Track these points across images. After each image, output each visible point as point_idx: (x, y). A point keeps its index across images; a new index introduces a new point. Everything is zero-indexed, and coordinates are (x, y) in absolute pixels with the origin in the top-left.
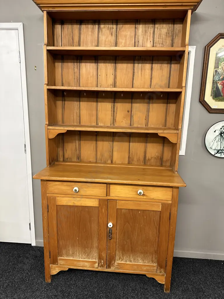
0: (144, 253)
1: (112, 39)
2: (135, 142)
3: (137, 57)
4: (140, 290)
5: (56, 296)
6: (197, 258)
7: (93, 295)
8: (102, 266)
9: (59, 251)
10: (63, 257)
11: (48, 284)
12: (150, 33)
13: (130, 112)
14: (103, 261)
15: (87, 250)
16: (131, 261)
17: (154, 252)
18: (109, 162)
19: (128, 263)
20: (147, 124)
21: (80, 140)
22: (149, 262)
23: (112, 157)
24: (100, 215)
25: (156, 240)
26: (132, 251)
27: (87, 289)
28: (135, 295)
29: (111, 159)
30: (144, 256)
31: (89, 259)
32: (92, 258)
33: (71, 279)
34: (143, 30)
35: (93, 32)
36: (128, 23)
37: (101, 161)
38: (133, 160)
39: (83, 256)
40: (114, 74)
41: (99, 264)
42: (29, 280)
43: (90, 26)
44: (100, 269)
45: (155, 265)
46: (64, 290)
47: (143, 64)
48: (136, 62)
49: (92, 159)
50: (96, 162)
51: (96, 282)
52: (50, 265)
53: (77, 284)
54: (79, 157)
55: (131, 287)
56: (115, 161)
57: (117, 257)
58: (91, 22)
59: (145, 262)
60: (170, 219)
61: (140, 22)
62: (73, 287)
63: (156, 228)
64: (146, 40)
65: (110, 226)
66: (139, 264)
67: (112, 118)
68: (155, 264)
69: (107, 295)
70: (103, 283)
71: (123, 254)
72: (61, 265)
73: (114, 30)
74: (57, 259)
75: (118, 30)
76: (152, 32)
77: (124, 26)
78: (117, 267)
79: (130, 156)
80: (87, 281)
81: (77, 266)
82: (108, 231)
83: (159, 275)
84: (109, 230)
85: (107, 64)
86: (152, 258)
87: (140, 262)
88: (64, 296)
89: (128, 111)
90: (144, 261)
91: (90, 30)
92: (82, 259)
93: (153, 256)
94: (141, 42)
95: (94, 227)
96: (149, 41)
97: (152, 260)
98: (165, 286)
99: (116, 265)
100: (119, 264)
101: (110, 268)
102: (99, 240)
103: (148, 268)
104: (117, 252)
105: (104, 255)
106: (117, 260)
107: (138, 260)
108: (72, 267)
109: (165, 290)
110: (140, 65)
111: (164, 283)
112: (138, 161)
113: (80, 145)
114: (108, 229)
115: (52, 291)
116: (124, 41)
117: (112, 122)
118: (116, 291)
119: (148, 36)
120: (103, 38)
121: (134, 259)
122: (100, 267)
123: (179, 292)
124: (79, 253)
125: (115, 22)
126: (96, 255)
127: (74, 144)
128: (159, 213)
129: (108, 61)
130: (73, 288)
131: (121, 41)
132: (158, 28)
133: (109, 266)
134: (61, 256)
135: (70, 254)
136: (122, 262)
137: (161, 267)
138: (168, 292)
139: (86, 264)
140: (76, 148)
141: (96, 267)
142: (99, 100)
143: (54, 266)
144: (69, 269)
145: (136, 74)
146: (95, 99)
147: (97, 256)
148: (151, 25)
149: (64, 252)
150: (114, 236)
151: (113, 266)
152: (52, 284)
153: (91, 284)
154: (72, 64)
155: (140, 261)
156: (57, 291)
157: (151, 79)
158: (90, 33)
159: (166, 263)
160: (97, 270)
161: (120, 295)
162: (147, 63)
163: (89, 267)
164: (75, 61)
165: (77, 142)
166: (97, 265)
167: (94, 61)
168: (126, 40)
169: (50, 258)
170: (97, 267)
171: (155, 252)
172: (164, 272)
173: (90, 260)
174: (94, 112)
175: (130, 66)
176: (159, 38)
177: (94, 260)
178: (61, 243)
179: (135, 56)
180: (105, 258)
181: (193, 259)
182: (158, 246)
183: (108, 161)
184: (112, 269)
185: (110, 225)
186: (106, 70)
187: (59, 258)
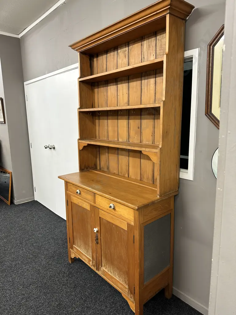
0: (119, 270)
1: (126, 61)
2: (145, 159)
3: (143, 74)
8: (94, 266)
9: (74, 240)
10: (76, 246)
12: (153, 47)
13: (140, 127)
14: (94, 262)
15: (86, 247)
16: (111, 273)
17: (126, 273)
18: (127, 176)
19: (109, 273)
20: (153, 142)
21: (108, 153)
22: (123, 282)
24: (91, 218)
25: (126, 260)
26: (111, 262)
29: (128, 173)
30: (119, 273)
31: (88, 255)
34: (147, 46)
35: (114, 58)
36: (135, 43)
37: (121, 174)
38: (143, 177)
39: (85, 251)
40: (128, 93)
41: (92, 263)
43: (112, 54)
44: (92, 268)
45: (127, 287)
47: (148, 80)
48: (143, 78)
49: (116, 172)
50: (118, 174)
52: (70, 249)
54: (108, 168)
56: (131, 176)
57: (103, 264)
58: (113, 50)
60: (134, 243)
61: (144, 39)
63: (126, 247)
64: (149, 55)
65: (95, 230)
66: (116, 279)
67: (128, 134)
71: (106, 263)
72: (75, 252)
73: (127, 52)
75: (129, 51)
76: (154, 45)
77: (133, 46)
78: (103, 273)
79: (142, 173)
81: (82, 258)
82: (95, 235)
83: (130, 300)
85: (123, 84)
89: (139, 128)
90: (120, 279)
91: (112, 56)
92: (84, 253)
93: (125, 277)
94: (146, 57)
96: (152, 55)
97: (125, 280)
99: (102, 271)
100: (104, 270)
101: (99, 271)
102: (92, 241)
103: (122, 287)
104: (103, 258)
105: (95, 256)
106: (103, 267)
107: (116, 274)
108: (80, 257)
110: (146, 81)
111: (134, 311)
112: (147, 179)
113: (108, 157)
116: (133, 61)
117: (128, 138)
119: (151, 50)
120: (120, 61)
121: (113, 272)
124: (83, 247)
125: (127, 45)
126: (91, 253)
127: (105, 156)
128: (126, 233)
129: (123, 82)
131: (132, 60)
132: (159, 39)
133: (98, 269)
135: (79, 246)
136: (106, 270)
137: (131, 293)
139: (86, 259)
140: (106, 160)
142: (119, 117)
143: (72, 251)
145: (143, 90)
146: (116, 117)
147: (92, 255)
148: (153, 39)
149: (76, 242)
150: (99, 241)
154: (103, 88)
155: (117, 276)
157: (155, 94)
158: (112, 60)
159: (134, 289)
162: (151, 78)
164: (104, 85)
165: (107, 154)
167: (115, 83)
168: (135, 59)
169: (70, 243)
170: (91, 265)
172: (133, 299)
173: (88, 257)
174: (116, 128)
175: (138, 83)
176: (160, 50)
177: (90, 258)
178: (74, 233)
179: (142, 73)
180: (95, 259)
182: (128, 267)
183: (125, 175)
184: (99, 273)
186: (123, 90)
187: (74, 246)
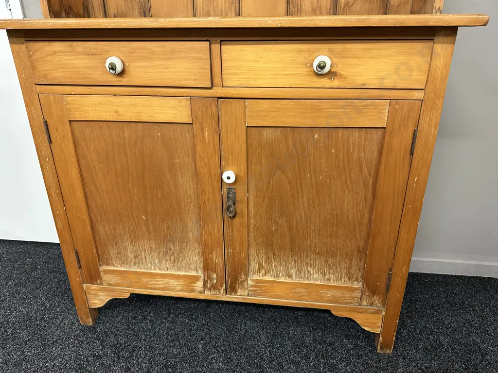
4: (315, 347)
5: (99, 357)
6: (453, 274)
7: (192, 357)
8: (214, 287)
9: (100, 252)
10: (113, 265)
11: (86, 330)
14: (215, 276)
15: (172, 247)
16: (290, 276)
17: (355, 253)
19: (282, 280)
22: (341, 279)
23: (238, 5)
24: (199, 148)
25: (362, 217)
26: (292, 248)
27: (178, 341)
28: (302, 359)
29: (237, 8)
30: (326, 263)
31: (179, 269)
32: (188, 267)
33: (145, 318)
39: (164, 262)
41: (205, 283)
42: (42, 319)
44: (209, 295)
45: (357, 285)
46: (121, 344)
51: (203, 325)
52: (84, 285)
53: (157, 330)
55: (290, 339)
57: (253, 266)
59: (329, 279)
60: (412, 154)
62: (146, 336)
63: (366, 183)
65: (229, 178)
66: (312, 282)
68: (356, 283)
69: (229, 358)
70: (222, 329)
71: (268, 258)
72: (109, 285)
74: (98, 271)
78: (254, 291)
80: (181, 322)
81: (150, 288)
82: (225, 195)
83: (365, 312)
84: (228, 193)
86: (350, 268)
87: (316, 279)
88: (118, 358)
90: (327, 277)
92: (160, 269)
93: (351, 264)
95: (186, 184)
97: (350, 273)
98: (381, 338)
99: (251, 286)
100: (257, 281)
101: (236, 293)
102: (203, 219)
103: (338, 293)
104: (252, 252)
105: (217, 259)
106: (254, 273)
107: (309, 272)
108: (138, 291)
109: (379, 347)
111: (378, 331)
114: (225, 190)
115: (92, 344)
118: (251, 347)
121: (299, 271)
122: (210, 289)
123: (416, 351)
124: (151, 255)
126: (197, 258)
128: (376, 136)
130: (144, 340)
133: (232, 288)
134: (108, 264)
135: (129, 260)
136: (267, 278)
137: (374, 292)
138: (389, 351)
139: (173, 282)
141: (199, 291)
143: (94, 287)
144: (132, 294)
147: (201, 262)
149: (113, 252)
150: (241, 207)
151: (243, 287)
152: (94, 328)
153: (190, 331)
155: (316, 276)
156: (103, 346)
159: (389, 279)
160: (201, 297)
161: (261, 359)
163: (182, 290)
166: (200, 285)
169: (80, 267)
170: (202, 289)
171: (359, 251)
172: (379, 305)
173: (183, 273)
177: (193, 273)
178: (101, 229)
180: (220, 267)
181: (445, 276)
182: (368, 235)
184: (241, 296)
185: (229, 176)
187: (103, 268)
